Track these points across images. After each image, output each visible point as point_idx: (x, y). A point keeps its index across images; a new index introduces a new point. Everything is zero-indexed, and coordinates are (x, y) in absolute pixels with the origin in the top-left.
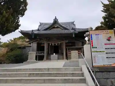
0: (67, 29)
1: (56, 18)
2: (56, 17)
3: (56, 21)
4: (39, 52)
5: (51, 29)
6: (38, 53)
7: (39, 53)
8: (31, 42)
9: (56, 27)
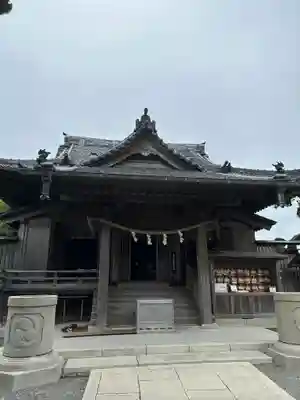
0: (196, 168)
1: (145, 117)
2: (146, 110)
3: (145, 130)
4: (59, 275)
5: (124, 161)
6: (56, 278)
7: (59, 282)
8: (21, 219)
9: (146, 154)
